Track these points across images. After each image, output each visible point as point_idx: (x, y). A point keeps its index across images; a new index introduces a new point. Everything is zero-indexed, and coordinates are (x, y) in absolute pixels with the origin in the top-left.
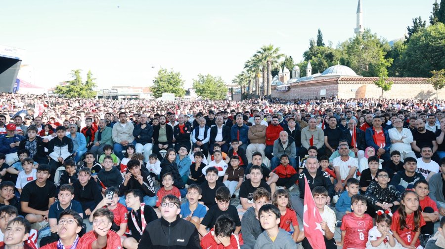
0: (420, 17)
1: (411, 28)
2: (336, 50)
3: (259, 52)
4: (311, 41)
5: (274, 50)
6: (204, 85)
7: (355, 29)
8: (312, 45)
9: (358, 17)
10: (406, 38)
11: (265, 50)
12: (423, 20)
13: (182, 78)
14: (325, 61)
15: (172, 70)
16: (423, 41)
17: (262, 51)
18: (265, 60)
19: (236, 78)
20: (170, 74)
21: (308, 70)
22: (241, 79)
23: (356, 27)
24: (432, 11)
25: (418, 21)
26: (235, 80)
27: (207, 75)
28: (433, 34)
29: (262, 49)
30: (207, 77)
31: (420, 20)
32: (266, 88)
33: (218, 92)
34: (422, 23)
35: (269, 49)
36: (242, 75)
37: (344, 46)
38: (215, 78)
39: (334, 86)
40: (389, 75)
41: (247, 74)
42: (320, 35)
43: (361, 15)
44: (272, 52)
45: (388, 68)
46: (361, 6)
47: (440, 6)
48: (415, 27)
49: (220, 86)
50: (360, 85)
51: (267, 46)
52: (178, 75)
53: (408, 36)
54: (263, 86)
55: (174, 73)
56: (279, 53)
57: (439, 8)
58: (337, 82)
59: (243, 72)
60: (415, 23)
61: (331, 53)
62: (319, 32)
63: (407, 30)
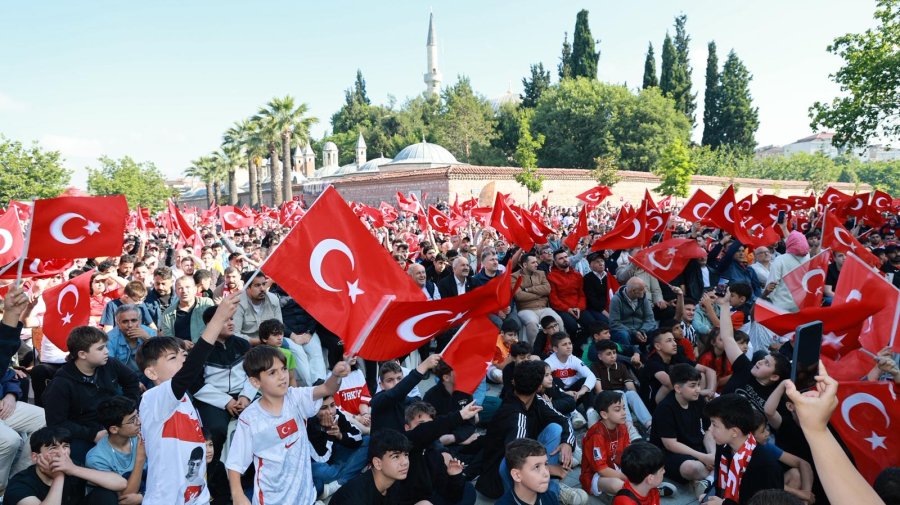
0: (541, 65)
1: (529, 81)
2: (402, 112)
3: (265, 112)
4: (348, 93)
5: (296, 107)
6: (117, 181)
7: (426, 76)
8: (349, 100)
9: (430, 53)
10: (522, 98)
11: (277, 108)
12: (545, 70)
13: (62, 164)
14: (383, 134)
15: (35, 146)
16: (561, 106)
17: (270, 109)
18: (280, 128)
19: (194, 166)
20: (30, 155)
21: (360, 151)
22: (207, 168)
23: (426, 72)
24: (561, 56)
25: (538, 71)
26: (193, 169)
27: (123, 158)
28: (574, 94)
29: (271, 105)
30: (124, 163)
31: (541, 68)
32: (279, 187)
33: (150, 198)
34: (545, 75)
35: (287, 107)
36: (214, 160)
37: (416, 106)
38: (140, 165)
39: (441, 184)
40: (540, 165)
41: (225, 157)
42: (361, 84)
43: (434, 49)
44: (291, 112)
45: (536, 151)
46: (435, 35)
47: (572, 49)
48: (534, 80)
49: (152, 184)
50: (485, 182)
51: (282, 100)
52: (53, 157)
53: (524, 95)
54: (272, 184)
55: (42, 153)
56: (306, 115)
57: (572, 51)
58: (446, 176)
59: (216, 153)
60: (534, 73)
61: (393, 119)
62: (359, 77)
63: (522, 84)
